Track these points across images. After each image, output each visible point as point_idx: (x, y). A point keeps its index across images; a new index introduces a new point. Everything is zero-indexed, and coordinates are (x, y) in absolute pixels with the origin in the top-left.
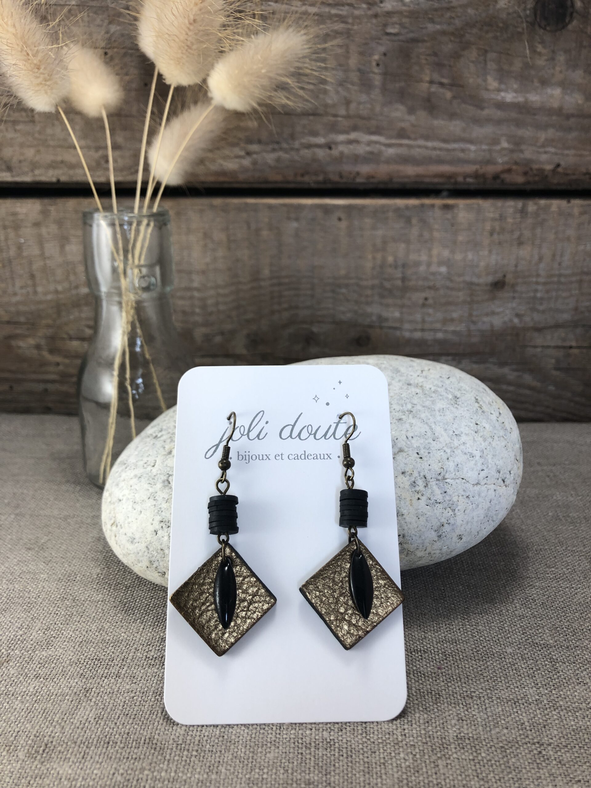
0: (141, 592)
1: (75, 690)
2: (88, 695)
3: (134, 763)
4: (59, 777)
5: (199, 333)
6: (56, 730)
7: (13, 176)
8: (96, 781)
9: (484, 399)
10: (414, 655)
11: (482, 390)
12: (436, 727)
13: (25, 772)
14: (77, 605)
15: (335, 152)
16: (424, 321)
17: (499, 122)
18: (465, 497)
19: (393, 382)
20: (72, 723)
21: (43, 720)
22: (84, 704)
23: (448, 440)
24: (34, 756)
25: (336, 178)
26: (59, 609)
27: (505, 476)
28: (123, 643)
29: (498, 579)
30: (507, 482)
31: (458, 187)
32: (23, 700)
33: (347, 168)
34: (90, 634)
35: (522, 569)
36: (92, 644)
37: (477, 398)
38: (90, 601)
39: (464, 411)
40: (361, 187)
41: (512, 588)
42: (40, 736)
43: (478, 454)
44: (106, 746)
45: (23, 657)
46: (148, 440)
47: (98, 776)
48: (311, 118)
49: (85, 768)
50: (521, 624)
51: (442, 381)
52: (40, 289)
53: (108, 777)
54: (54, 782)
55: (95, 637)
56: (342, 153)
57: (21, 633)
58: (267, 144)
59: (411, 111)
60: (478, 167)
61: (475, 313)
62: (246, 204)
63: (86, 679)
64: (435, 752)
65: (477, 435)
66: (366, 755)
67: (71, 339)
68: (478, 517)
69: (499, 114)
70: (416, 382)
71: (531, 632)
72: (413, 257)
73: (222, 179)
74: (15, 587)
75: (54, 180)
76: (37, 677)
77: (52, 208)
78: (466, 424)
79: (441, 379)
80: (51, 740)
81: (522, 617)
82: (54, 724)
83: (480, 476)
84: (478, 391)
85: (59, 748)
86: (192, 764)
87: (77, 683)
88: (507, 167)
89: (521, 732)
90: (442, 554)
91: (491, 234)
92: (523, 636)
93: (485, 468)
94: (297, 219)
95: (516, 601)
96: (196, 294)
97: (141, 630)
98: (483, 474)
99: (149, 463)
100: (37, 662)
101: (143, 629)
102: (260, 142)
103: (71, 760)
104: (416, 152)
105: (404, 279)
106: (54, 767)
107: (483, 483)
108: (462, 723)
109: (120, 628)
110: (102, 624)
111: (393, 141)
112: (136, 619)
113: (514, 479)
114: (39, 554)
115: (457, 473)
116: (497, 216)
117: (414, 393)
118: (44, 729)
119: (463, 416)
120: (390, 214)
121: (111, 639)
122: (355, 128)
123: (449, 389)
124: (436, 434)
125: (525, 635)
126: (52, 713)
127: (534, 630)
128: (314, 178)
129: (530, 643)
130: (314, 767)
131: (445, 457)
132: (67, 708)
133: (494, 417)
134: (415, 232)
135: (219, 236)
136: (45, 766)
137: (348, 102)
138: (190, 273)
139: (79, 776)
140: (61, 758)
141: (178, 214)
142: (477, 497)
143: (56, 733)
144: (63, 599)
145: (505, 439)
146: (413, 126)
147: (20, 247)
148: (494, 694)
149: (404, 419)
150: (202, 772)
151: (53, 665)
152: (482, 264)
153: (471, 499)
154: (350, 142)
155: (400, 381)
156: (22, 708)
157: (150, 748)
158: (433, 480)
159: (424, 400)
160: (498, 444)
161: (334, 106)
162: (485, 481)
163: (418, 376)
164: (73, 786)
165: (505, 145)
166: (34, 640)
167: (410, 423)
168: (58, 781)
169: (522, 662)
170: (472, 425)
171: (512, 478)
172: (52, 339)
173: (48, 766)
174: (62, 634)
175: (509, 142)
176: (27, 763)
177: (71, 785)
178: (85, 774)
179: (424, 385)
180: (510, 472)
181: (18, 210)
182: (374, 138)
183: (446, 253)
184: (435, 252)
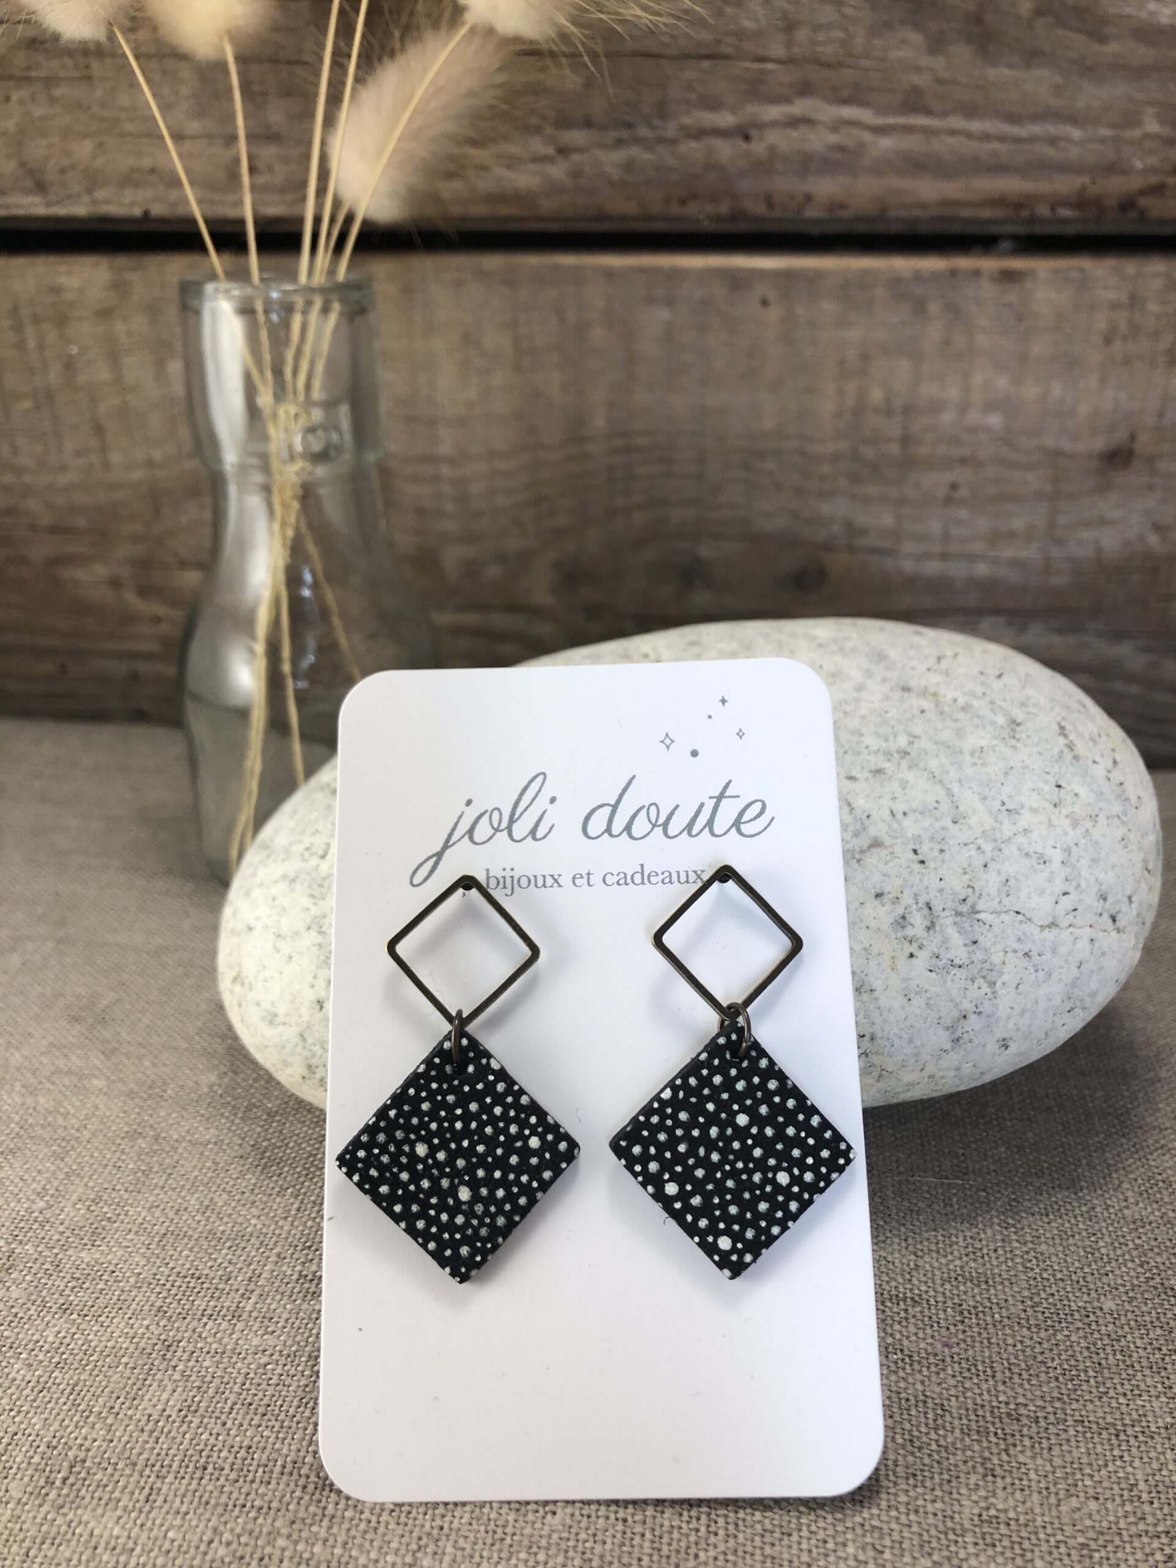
0: (299, 1126)
1: (142, 1345)
2: (169, 1356)
3: (255, 1519)
4: (92, 1544)
5: (452, 557)
6: (94, 1436)
7: (48, 204)
8: (171, 1555)
9: (1080, 728)
10: (890, 1309)
11: (1076, 706)
12: (933, 1489)
13: (21, 1530)
14: (163, 1150)
15: (758, 148)
16: (946, 537)
17: (1139, 73)
18: (1020, 954)
19: (870, 683)
20: (131, 1418)
21: (70, 1410)
22: (159, 1376)
23: (989, 822)
24: (43, 1491)
25: (758, 208)
26: (123, 1157)
27: (1117, 908)
28: (253, 1240)
29: (1088, 1131)
30: (1122, 921)
31: (1039, 230)
32: (31, 1361)
33: (784, 184)
34: (184, 1218)
35: (1142, 1108)
36: (186, 1240)
37: (1063, 724)
38: (190, 1141)
39: (1030, 755)
40: (815, 230)
41: (1119, 1155)
42: (60, 1447)
43: (1057, 856)
44: (198, 1474)
45: (41, 1260)
46: (319, 796)
47: (176, 1544)
48: (706, 64)
49: (149, 1524)
50: (1137, 1241)
51: (983, 684)
52: (115, 458)
53: (197, 1548)
54: (81, 1554)
55: (194, 1225)
56: (772, 149)
57: (42, 1204)
58: (603, 128)
59: (937, 45)
60: (1085, 180)
61: (1062, 520)
62: (557, 267)
63: (169, 1320)
64: (927, 1549)
65: (1057, 811)
66: (768, 1539)
67: (183, 565)
68: (1050, 1000)
69: (1143, 53)
70: (923, 683)
71: (1159, 1259)
72: (928, 390)
73: (503, 211)
74: (37, 1102)
75: (137, 212)
76: (65, 1309)
77: (135, 277)
78: (1032, 786)
79: (982, 678)
80: (82, 1455)
81: (1139, 1223)
82: (91, 1419)
83: (1058, 907)
84: (1068, 708)
85: (97, 1477)
86: (382, 1529)
87: (147, 1328)
88: (1153, 180)
89: (1128, 1508)
90: (960, 1079)
91: (1108, 341)
92: (1140, 1270)
93: (1071, 889)
94: (670, 302)
95: (1125, 1186)
96: (446, 471)
97: (293, 1213)
98: (1066, 903)
99: (314, 849)
100: (69, 1276)
101: (298, 1210)
102: (588, 124)
103: (120, 1504)
104: (943, 146)
105: (905, 441)
106: (85, 1518)
107: (1064, 923)
108: (994, 1482)
109: (248, 1206)
110: (211, 1195)
111: (892, 120)
112: (285, 1186)
113: (1139, 914)
114: (95, 1032)
115: (1006, 901)
116: (1124, 297)
117: (915, 711)
118: (69, 1430)
119: (1027, 767)
120: (879, 292)
121: (227, 1233)
122: (805, 89)
123: (998, 702)
124: (962, 809)
125: (1146, 1267)
126: (90, 1394)
127: (1165, 1256)
128: (710, 209)
129: (1156, 1288)
130: (651, 1555)
131: (978, 861)
132: (121, 1385)
133: (1100, 771)
134: (934, 332)
135: (495, 339)
136: (65, 1515)
137: (790, 26)
138: (432, 422)
139: (135, 1543)
140: (100, 1499)
141: (407, 290)
142: (1048, 955)
143: (95, 1440)
144: (133, 1136)
145: (1124, 823)
146: (939, 81)
147: (69, 365)
148: (1068, 1411)
149: (889, 771)
150: (403, 1551)
151: (101, 1286)
152: (1084, 409)
153: (1036, 958)
154: (794, 123)
155: (884, 680)
156: (28, 1378)
157: (292, 1484)
158: (947, 913)
159: (939, 725)
160: (1106, 834)
161: (758, 34)
162: (1070, 919)
163: (929, 670)
164: (120, 1566)
165: (1152, 126)
166: (67, 1222)
167: (901, 780)
168: (89, 1552)
169: (1137, 1334)
170: (1048, 788)
171: (1134, 912)
172: (144, 565)
173: (70, 1516)
174: (126, 1215)
175: (1161, 122)
176: (26, 1507)
177: (118, 1562)
178: (149, 1538)
179: (942, 692)
180: (1130, 898)
181: (63, 280)
182: (849, 112)
183: (1002, 383)
184: (977, 379)
